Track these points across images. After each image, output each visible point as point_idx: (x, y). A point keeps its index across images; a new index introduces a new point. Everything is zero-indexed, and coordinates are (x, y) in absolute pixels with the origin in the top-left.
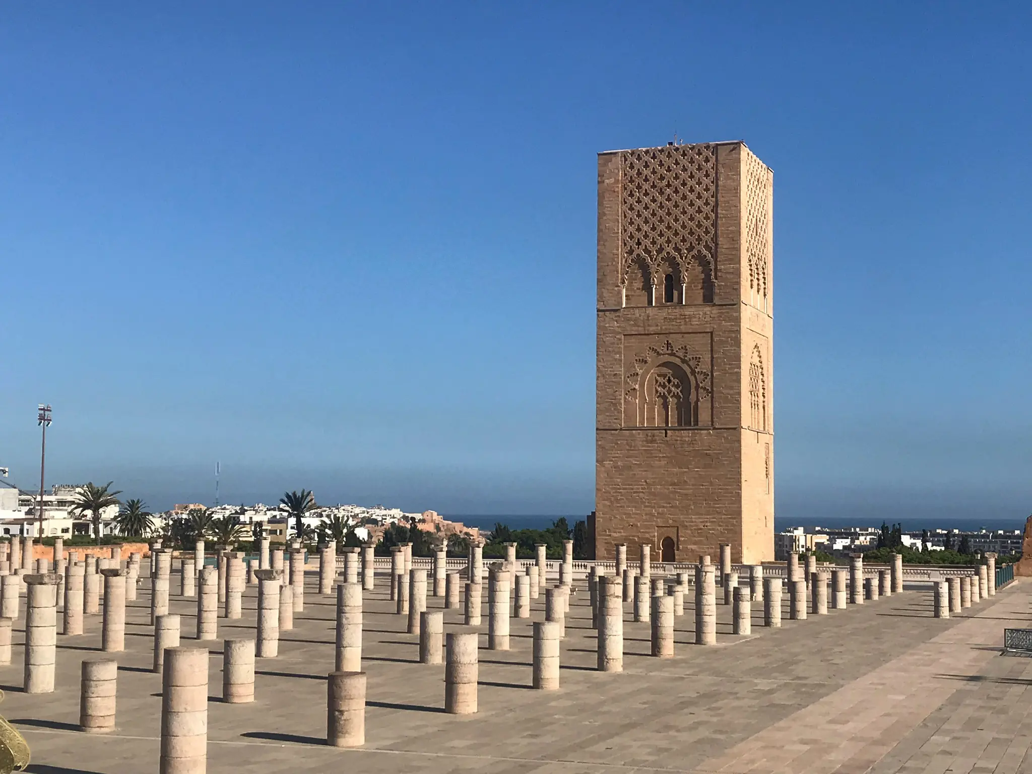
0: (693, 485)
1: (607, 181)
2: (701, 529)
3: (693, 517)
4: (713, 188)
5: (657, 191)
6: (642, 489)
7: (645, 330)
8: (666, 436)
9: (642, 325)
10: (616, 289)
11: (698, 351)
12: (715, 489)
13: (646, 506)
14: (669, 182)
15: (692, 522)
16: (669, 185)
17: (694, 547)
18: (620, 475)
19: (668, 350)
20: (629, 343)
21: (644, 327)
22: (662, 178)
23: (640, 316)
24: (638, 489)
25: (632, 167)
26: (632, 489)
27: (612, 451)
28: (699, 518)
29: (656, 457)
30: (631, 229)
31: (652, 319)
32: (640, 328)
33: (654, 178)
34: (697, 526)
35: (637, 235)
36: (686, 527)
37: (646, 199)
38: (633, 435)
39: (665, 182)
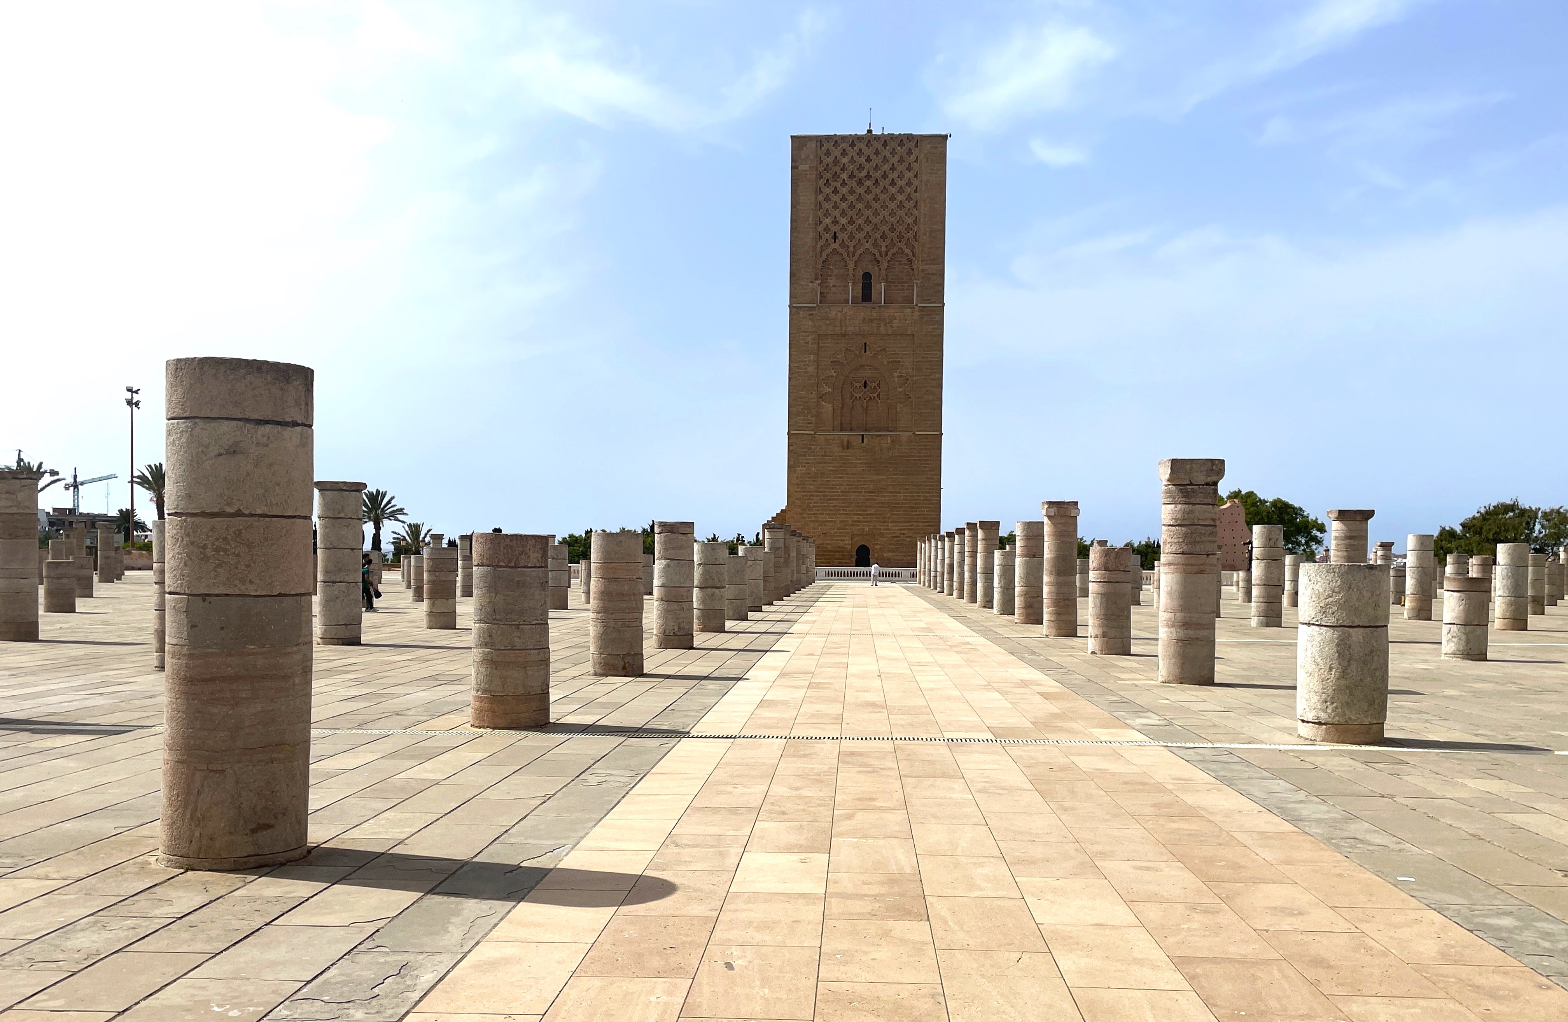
0: (892, 492)
1: (801, 167)
2: (898, 537)
3: (890, 525)
4: (915, 182)
5: (855, 181)
6: (837, 496)
7: (841, 330)
8: (863, 442)
9: (839, 325)
10: (810, 284)
11: (898, 354)
12: (914, 496)
13: (840, 514)
14: (868, 172)
15: (889, 529)
16: (868, 177)
17: (890, 554)
18: (813, 481)
19: (865, 352)
20: (825, 343)
21: (841, 326)
22: (861, 168)
23: (837, 314)
24: (833, 496)
25: (828, 153)
26: (826, 496)
27: (805, 455)
28: (896, 526)
29: (852, 463)
30: (828, 221)
31: (849, 319)
32: (837, 328)
33: (853, 168)
34: (895, 533)
35: (835, 228)
36: (882, 535)
37: (844, 190)
38: (827, 440)
39: (864, 173)
